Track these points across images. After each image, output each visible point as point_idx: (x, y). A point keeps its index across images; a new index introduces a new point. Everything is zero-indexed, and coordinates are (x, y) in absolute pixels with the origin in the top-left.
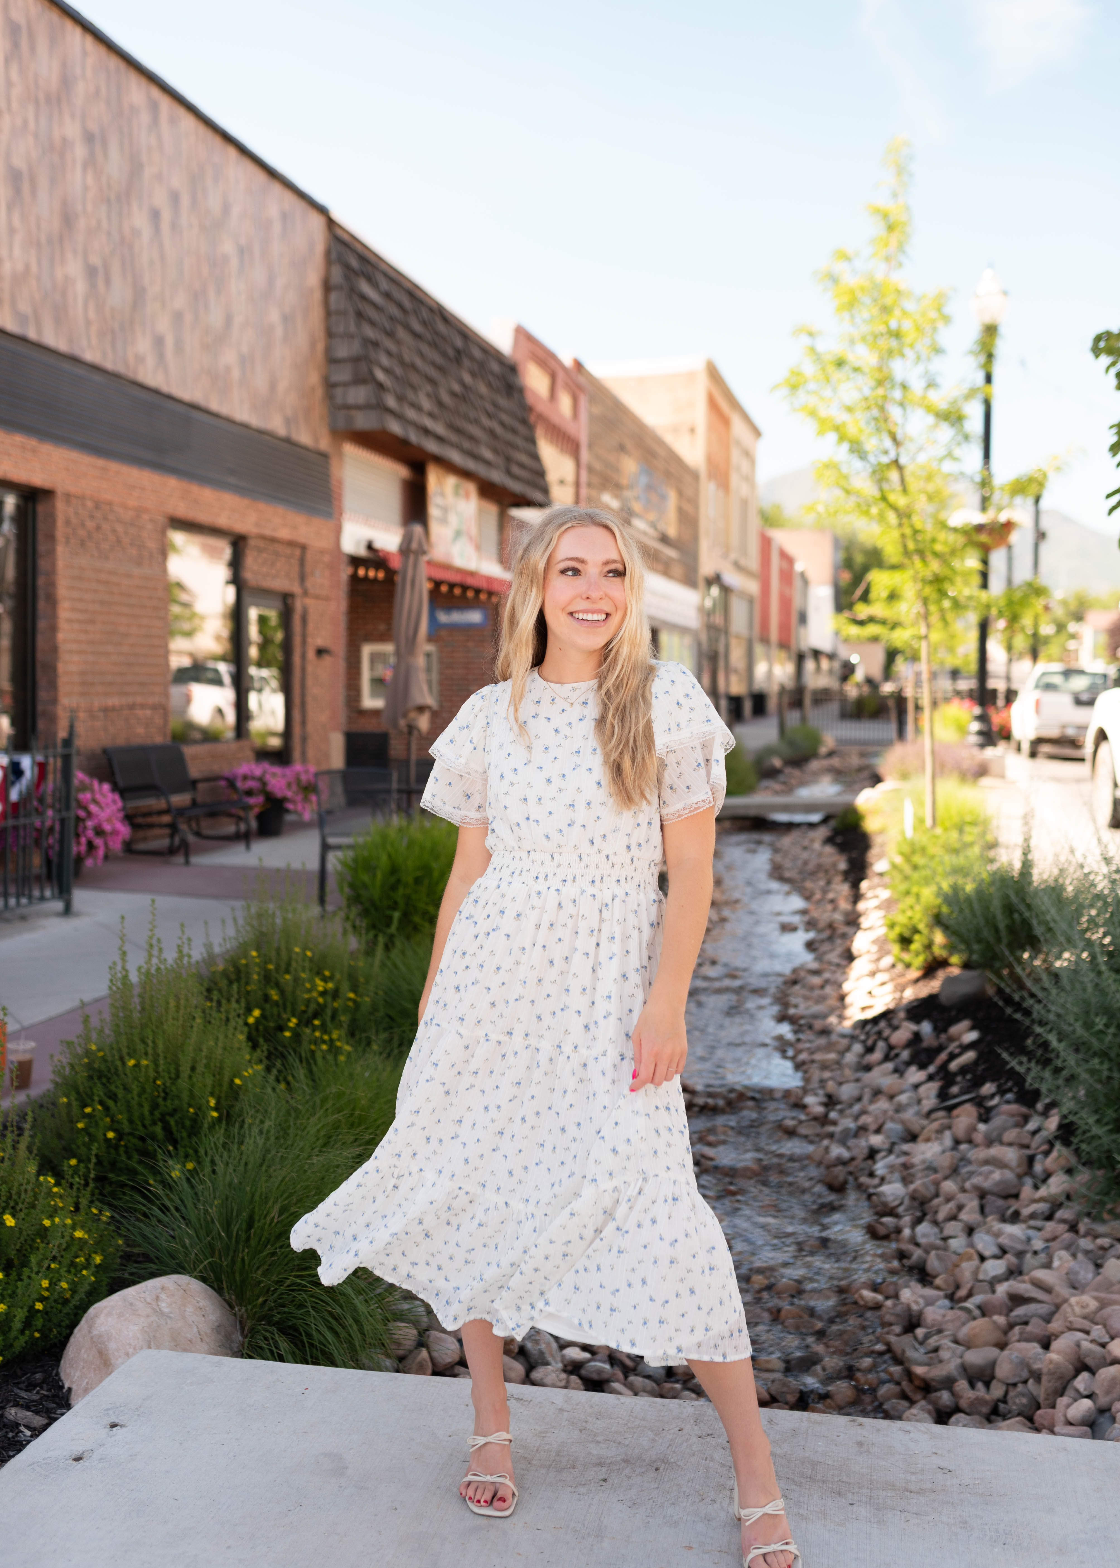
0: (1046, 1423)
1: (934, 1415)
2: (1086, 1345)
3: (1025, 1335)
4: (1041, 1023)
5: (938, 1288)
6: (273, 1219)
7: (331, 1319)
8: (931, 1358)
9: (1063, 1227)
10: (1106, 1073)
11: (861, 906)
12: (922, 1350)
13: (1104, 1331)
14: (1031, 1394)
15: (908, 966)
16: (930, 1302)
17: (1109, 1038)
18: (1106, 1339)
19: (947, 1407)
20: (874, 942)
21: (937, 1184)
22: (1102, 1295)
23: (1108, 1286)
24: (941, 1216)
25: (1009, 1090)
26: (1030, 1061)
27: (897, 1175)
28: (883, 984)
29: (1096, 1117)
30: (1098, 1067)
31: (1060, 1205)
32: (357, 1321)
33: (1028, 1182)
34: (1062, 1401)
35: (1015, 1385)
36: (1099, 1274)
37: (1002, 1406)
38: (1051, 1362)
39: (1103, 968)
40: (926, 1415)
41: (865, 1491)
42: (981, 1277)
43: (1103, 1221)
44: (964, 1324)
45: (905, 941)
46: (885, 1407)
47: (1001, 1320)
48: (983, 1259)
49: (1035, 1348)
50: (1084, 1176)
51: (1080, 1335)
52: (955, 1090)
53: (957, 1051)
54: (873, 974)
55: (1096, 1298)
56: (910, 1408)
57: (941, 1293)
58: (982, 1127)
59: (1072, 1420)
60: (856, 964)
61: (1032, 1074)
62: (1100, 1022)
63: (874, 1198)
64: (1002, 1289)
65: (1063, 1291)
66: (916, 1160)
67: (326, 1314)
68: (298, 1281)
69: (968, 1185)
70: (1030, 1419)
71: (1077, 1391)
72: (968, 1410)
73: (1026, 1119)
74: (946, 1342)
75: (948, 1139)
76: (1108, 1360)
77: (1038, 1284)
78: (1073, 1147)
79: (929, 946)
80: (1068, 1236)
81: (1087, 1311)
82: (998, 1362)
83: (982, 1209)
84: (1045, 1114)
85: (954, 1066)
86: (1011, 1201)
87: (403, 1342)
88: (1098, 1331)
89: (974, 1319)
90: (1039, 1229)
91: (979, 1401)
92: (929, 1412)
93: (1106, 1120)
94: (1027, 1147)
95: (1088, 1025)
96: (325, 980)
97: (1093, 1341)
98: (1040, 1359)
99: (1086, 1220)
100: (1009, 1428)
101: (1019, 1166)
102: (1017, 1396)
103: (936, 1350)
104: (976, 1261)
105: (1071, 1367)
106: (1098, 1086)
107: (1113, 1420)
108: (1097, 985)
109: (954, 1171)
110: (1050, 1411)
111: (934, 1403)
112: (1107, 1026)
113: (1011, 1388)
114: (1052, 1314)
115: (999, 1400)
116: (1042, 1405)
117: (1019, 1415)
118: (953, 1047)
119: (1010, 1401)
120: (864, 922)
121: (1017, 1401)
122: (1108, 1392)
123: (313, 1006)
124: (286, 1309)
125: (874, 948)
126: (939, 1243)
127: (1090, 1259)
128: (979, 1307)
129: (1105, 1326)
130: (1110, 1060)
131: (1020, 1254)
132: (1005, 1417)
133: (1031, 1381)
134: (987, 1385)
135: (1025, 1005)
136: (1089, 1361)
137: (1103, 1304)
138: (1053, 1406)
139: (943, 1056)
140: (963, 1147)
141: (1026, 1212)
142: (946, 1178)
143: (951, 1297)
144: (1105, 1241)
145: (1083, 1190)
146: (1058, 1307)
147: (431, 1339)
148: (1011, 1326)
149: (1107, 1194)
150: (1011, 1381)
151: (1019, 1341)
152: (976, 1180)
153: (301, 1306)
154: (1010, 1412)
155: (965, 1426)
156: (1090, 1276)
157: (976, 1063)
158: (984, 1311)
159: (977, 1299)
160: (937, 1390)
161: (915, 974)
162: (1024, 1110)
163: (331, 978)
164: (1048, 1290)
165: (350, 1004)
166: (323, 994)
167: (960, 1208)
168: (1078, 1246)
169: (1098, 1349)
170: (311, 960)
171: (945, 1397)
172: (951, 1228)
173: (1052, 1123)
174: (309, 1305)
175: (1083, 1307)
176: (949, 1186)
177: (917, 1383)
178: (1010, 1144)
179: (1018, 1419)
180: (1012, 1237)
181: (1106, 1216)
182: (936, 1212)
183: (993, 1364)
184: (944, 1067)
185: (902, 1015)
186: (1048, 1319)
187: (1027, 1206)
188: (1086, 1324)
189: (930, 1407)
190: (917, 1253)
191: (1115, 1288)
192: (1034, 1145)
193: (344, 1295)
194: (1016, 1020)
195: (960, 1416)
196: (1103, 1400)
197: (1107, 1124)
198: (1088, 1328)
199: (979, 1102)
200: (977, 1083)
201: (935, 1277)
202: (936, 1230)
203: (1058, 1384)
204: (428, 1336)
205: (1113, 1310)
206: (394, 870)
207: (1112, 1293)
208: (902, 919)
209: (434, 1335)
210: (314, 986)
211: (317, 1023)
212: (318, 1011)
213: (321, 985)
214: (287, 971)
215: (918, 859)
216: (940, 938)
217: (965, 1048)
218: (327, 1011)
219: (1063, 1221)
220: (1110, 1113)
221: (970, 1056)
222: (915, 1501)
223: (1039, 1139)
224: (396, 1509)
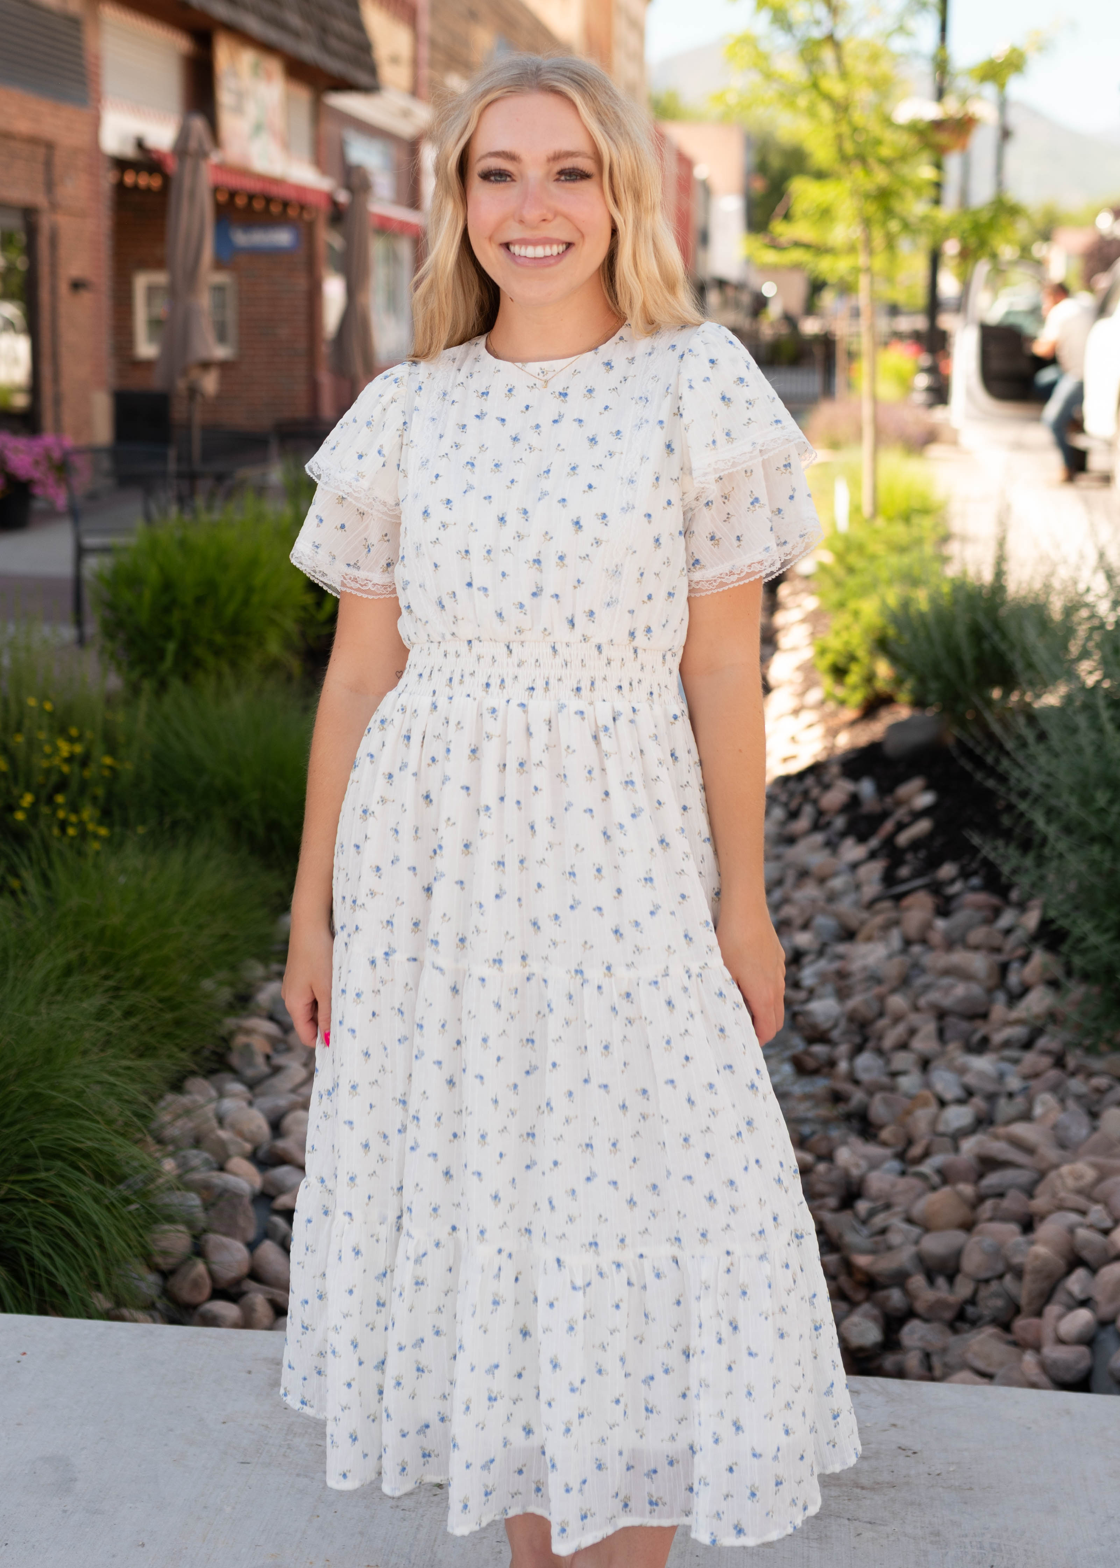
0: (1020, 1336)
1: (881, 1322)
2: (1082, 1233)
3: (999, 1213)
4: (1022, 795)
5: (884, 1144)
8: (876, 1243)
9: (1046, 1060)
10: (1107, 865)
11: (780, 619)
12: (865, 1231)
13: (1105, 1212)
14: (1009, 1295)
15: (842, 703)
16: (874, 1165)
17: (1112, 819)
18: (1110, 1223)
19: (898, 1311)
20: (799, 668)
21: (882, 999)
22: (1101, 1160)
23: (1108, 1147)
24: (888, 1042)
25: (974, 873)
26: (1006, 845)
27: (829, 988)
28: (810, 726)
29: (1094, 921)
30: (1097, 856)
31: (1042, 1032)
33: (1001, 998)
34: (1051, 1309)
35: (987, 1281)
36: (1095, 1128)
37: (970, 1310)
38: (1037, 1257)
42: (941, 1128)
43: (1099, 1055)
44: (919, 1196)
45: (839, 672)
47: (967, 1189)
48: (942, 1103)
49: (1013, 1232)
50: (1075, 993)
51: (1073, 1217)
52: (904, 871)
53: (906, 819)
54: (796, 712)
55: (1095, 1166)
57: (888, 1152)
58: (941, 924)
59: (1064, 1337)
60: (774, 696)
61: (1009, 862)
62: (1102, 798)
63: (800, 1019)
64: (969, 1145)
65: (1051, 1153)
66: (855, 966)
69: (922, 1002)
70: (1008, 1330)
71: (1070, 1294)
72: (926, 1316)
73: (997, 912)
74: (896, 1222)
75: (895, 939)
76: (1113, 1255)
77: (1017, 1143)
78: (1063, 958)
79: (870, 678)
80: (1053, 1074)
81: (1082, 1183)
82: (965, 1251)
83: (941, 1034)
84: (1022, 906)
85: (903, 839)
86: (979, 1023)
87: (172, 1250)
88: (1097, 1213)
89: (934, 1188)
90: (1016, 1061)
91: (940, 1304)
92: (875, 1319)
93: (1106, 924)
94: (998, 950)
95: (1086, 801)
96: (71, 740)
97: (1091, 1226)
98: (1020, 1250)
99: (1079, 1052)
101: (988, 977)
102: (989, 1296)
103: (883, 1231)
104: (933, 1108)
105: (1062, 1262)
106: (1096, 880)
108: (1099, 747)
109: (904, 982)
110: (1034, 1321)
111: (881, 1305)
112: (1111, 802)
113: (981, 1286)
114: (1035, 1183)
115: (966, 1302)
116: (1024, 1311)
117: (992, 1322)
118: (901, 814)
119: (981, 1303)
120: (784, 640)
121: (990, 1302)
122: (1112, 1299)
123: (54, 778)
125: (798, 677)
126: (885, 1080)
127: (1083, 1106)
128: (940, 1172)
129: (1106, 1205)
130: (1116, 848)
131: (991, 1098)
132: (973, 1324)
133: (1008, 1278)
134: (951, 1279)
135: (1000, 770)
136: (1086, 1254)
137: (1103, 1174)
138: (1039, 1314)
139: (888, 826)
140: (916, 949)
141: (998, 1038)
142: (894, 991)
143: (901, 1156)
144: (1101, 1082)
145: (1074, 1012)
146: (1042, 1175)
147: (209, 1246)
148: (981, 1199)
149: (1104, 1018)
150: (982, 1276)
151: (991, 1219)
152: (934, 996)
154: (981, 1318)
156: (1084, 1131)
157: (930, 836)
158: (945, 1176)
159: (937, 1160)
160: (885, 1287)
161: (850, 713)
162: (995, 900)
163: (79, 739)
164: (1029, 1150)
165: (106, 773)
166: (70, 760)
167: (912, 1032)
168: (1066, 1088)
169: (1097, 1237)
170: (52, 715)
171: (895, 1297)
172: (901, 1060)
173: (1032, 920)
175: (1076, 1178)
176: (897, 1002)
177: (859, 1277)
178: (976, 948)
179: (990, 1328)
180: (981, 1074)
181: (1103, 1047)
182: (880, 1038)
183: (958, 1254)
184: (889, 841)
185: (835, 770)
186: (1030, 1192)
187: (999, 1030)
188: (1080, 1202)
189: (876, 1312)
190: (858, 1096)
192: (1007, 948)
194: (988, 788)
195: (915, 1323)
196: (1104, 1309)
197: (1107, 931)
198: (1083, 1208)
199: (936, 889)
200: (933, 863)
201: (881, 1127)
202: (879, 1062)
203: (1045, 1286)
204: (206, 1241)
205: (1117, 1183)
206: (168, 585)
207: (1114, 1157)
208: (835, 643)
209: (214, 1239)
210: (56, 749)
211: (60, 799)
212: (62, 785)
213: (65, 748)
214: (18, 729)
215: (853, 559)
216: (883, 669)
217: (917, 815)
218: (74, 785)
219: (1046, 1052)
220: (1112, 915)
221: (923, 826)
222: (868, 1502)
223: (1012, 940)
224: (143, 1545)
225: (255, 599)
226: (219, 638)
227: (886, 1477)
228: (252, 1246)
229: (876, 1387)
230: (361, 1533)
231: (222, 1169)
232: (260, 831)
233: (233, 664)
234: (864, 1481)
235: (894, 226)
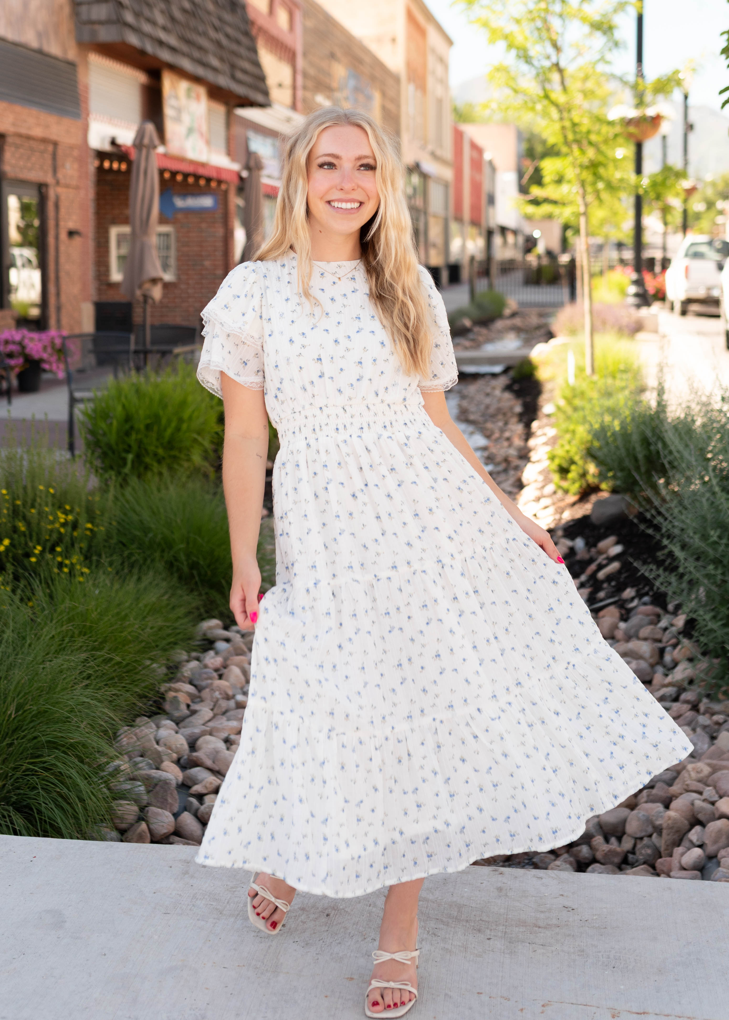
0: (665, 869)
1: (575, 865)
2: (699, 803)
3: (651, 797)
4: (670, 536)
6: (11, 715)
7: (60, 799)
9: (686, 707)
10: (719, 577)
11: (532, 443)
13: (714, 792)
14: (655, 846)
15: (566, 492)
17: (722, 548)
18: (716, 798)
19: (586, 858)
20: (541, 473)
22: (714, 762)
23: (720, 754)
25: (646, 594)
26: (658, 568)
28: (546, 507)
29: (712, 614)
30: (713, 572)
31: (684, 690)
32: (82, 800)
33: (660, 670)
34: (678, 851)
35: (641, 839)
36: (713, 744)
37: (630, 856)
38: (669, 818)
39: (717, 489)
40: (568, 866)
41: (501, 928)
43: (719, 701)
45: (563, 471)
46: (534, 860)
49: (659, 807)
50: (704, 664)
51: (695, 795)
52: (601, 594)
53: (605, 562)
54: (538, 499)
55: (709, 765)
56: (555, 860)
58: (622, 625)
59: (685, 866)
60: (525, 491)
61: (661, 580)
62: (714, 535)
67: (54, 795)
68: (31, 767)
70: (653, 867)
71: (691, 841)
72: (602, 861)
73: (658, 618)
76: (717, 816)
78: (694, 639)
79: (584, 475)
80: (690, 714)
81: (701, 775)
82: (628, 820)
84: (675, 613)
85: (601, 575)
87: (126, 817)
88: (709, 792)
91: (612, 852)
92: (571, 864)
93: (720, 616)
94: (660, 641)
95: (705, 537)
96: (66, 513)
97: (705, 800)
98: (662, 817)
99: (705, 700)
100: (635, 874)
101: (651, 657)
102: (643, 848)
105: (686, 822)
106: (714, 588)
107: (719, 864)
108: (713, 503)
110: (668, 859)
111: (575, 855)
112: (720, 537)
113: (638, 841)
114: (674, 779)
115: (628, 852)
116: (663, 854)
117: (644, 863)
118: (601, 559)
119: (638, 852)
120: (534, 456)
121: (643, 852)
122: (715, 842)
123: (55, 536)
124: (22, 792)
125: (541, 478)
127: (707, 733)
129: (715, 787)
130: (724, 566)
132: (633, 865)
133: (655, 835)
134: (619, 839)
135: (655, 522)
136: (701, 817)
137: (715, 769)
138: (671, 856)
139: (593, 567)
144: (719, 718)
145: (702, 675)
146: (678, 773)
147: (149, 814)
149: (722, 678)
150: (639, 835)
151: (646, 802)
153: (34, 788)
154: (637, 861)
155: (600, 873)
156: (706, 746)
157: (619, 572)
160: (578, 845)
161: (572, 498)
162: (658, 610)
163: (71, 511)
165: (88, 533)
166: (64, 525)
168: (697, 722)
169: (709, 806)
170: (53, 496)
171: (585, 850)
173: (680, 621)
174: (39, 787)
175: (698, 772)
178: (645, 639)
179: (642, 866)
181: (721, 696)
183: (624, 822)
184: (593, 576)
185: (560, 533)
186: (670, 783)
187: (659, 690)
188: (700, 786)
189: (571, 859)
191: (725, 756)
192: (665, 639)
193: (71, 778)
194: (649, 536)
195: (597, 865)
196: (711, 849)
197: (721, 619)
198: (701, 790)
199: (621, 604)
200: (620, 589)
203: (676, 837)
204: (148, 811)
205: (723, 774)
206: (128, 418)
207: (723, 760)
208: (560, 452)
209: (152, 809)
210: (56, 518)
211: (58, 549)
212: (60, 540)
213: (62, 518)
214: (33, 506)
215: (577, 402)
216: (592, 468)
217: (611, 560)
218: (67, 539)
219: (687, 702)
220: (724, 611)
221: (615, 566)
222: (542, 934)
223: (667, 635)
224: (105, 955)
225: (184, 426)
226: (161, 451)
227: (554, 921)
228: (176, 815)
229: (553, 875)
230: (235, 950)
231: (158, 769)
232: (186, 569)
233: (170, 468)
234: (541, 923)
235: (601, 185)
